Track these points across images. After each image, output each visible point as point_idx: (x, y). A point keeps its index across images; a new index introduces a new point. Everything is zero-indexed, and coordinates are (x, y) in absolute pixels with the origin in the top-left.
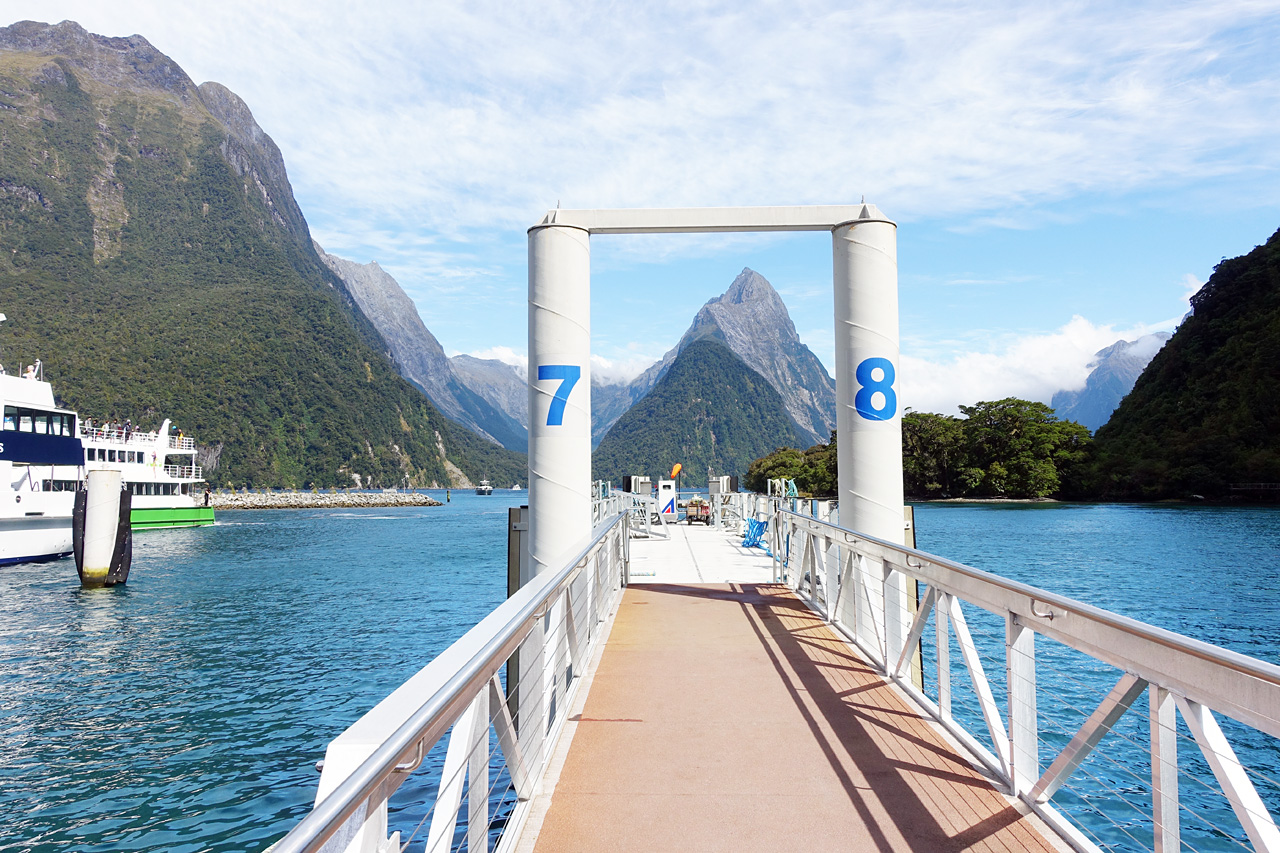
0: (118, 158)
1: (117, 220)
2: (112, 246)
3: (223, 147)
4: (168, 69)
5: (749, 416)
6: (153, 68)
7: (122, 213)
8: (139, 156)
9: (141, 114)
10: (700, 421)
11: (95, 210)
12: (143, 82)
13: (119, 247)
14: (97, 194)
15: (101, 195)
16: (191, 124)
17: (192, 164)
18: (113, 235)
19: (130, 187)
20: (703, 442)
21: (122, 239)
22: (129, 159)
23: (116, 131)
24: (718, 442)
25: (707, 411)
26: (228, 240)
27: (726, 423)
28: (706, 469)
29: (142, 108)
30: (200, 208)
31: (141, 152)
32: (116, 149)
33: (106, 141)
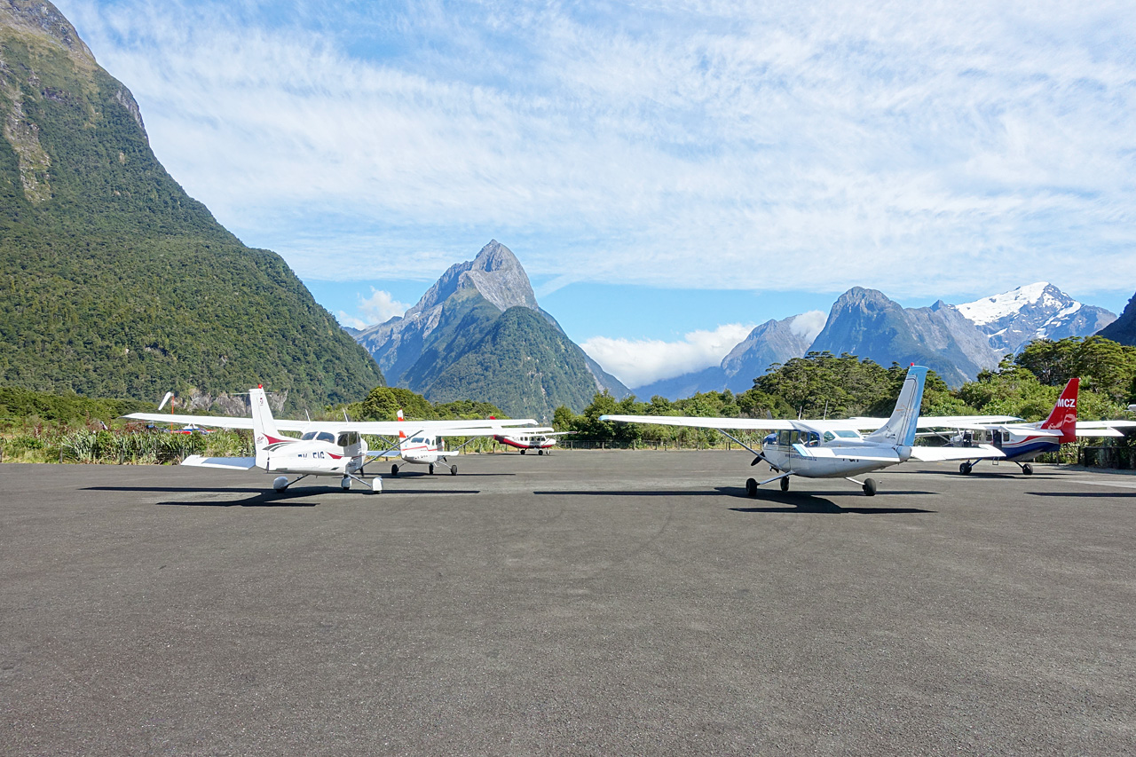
0: (24, 98)
1: (39, 162)
2: (42, 188)
3: (119, 96)
4: (44, 10)
5: (566, 373)
6: (30, 6)
7: (42, 156)
8: (42, 97)
9: (33, 54)
10: (532, 376)
11: (18, 149)
12: (21, 19)
13: (48, 189)
14: (12, 133)
15: (16, 133)
16: (84, 70)
17: (97, 111)
18: (40, 177)
19: (45, 129)
20: (536, 393)
21: (49, 181)
22: (34, 99)
23: (15, 69)
24: (548, 394)
25: (537, 368)
26: (155, 191)
27: (552, 378)
28: (542, 418)
29: (31, 47)
30: (117, 156)
31: (43, 94)
32: (19, 88)
33: (7, 79)
